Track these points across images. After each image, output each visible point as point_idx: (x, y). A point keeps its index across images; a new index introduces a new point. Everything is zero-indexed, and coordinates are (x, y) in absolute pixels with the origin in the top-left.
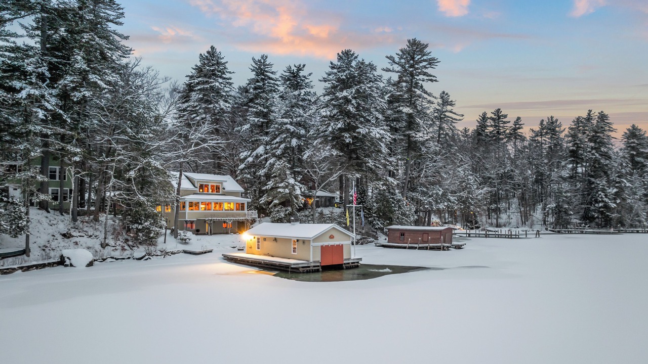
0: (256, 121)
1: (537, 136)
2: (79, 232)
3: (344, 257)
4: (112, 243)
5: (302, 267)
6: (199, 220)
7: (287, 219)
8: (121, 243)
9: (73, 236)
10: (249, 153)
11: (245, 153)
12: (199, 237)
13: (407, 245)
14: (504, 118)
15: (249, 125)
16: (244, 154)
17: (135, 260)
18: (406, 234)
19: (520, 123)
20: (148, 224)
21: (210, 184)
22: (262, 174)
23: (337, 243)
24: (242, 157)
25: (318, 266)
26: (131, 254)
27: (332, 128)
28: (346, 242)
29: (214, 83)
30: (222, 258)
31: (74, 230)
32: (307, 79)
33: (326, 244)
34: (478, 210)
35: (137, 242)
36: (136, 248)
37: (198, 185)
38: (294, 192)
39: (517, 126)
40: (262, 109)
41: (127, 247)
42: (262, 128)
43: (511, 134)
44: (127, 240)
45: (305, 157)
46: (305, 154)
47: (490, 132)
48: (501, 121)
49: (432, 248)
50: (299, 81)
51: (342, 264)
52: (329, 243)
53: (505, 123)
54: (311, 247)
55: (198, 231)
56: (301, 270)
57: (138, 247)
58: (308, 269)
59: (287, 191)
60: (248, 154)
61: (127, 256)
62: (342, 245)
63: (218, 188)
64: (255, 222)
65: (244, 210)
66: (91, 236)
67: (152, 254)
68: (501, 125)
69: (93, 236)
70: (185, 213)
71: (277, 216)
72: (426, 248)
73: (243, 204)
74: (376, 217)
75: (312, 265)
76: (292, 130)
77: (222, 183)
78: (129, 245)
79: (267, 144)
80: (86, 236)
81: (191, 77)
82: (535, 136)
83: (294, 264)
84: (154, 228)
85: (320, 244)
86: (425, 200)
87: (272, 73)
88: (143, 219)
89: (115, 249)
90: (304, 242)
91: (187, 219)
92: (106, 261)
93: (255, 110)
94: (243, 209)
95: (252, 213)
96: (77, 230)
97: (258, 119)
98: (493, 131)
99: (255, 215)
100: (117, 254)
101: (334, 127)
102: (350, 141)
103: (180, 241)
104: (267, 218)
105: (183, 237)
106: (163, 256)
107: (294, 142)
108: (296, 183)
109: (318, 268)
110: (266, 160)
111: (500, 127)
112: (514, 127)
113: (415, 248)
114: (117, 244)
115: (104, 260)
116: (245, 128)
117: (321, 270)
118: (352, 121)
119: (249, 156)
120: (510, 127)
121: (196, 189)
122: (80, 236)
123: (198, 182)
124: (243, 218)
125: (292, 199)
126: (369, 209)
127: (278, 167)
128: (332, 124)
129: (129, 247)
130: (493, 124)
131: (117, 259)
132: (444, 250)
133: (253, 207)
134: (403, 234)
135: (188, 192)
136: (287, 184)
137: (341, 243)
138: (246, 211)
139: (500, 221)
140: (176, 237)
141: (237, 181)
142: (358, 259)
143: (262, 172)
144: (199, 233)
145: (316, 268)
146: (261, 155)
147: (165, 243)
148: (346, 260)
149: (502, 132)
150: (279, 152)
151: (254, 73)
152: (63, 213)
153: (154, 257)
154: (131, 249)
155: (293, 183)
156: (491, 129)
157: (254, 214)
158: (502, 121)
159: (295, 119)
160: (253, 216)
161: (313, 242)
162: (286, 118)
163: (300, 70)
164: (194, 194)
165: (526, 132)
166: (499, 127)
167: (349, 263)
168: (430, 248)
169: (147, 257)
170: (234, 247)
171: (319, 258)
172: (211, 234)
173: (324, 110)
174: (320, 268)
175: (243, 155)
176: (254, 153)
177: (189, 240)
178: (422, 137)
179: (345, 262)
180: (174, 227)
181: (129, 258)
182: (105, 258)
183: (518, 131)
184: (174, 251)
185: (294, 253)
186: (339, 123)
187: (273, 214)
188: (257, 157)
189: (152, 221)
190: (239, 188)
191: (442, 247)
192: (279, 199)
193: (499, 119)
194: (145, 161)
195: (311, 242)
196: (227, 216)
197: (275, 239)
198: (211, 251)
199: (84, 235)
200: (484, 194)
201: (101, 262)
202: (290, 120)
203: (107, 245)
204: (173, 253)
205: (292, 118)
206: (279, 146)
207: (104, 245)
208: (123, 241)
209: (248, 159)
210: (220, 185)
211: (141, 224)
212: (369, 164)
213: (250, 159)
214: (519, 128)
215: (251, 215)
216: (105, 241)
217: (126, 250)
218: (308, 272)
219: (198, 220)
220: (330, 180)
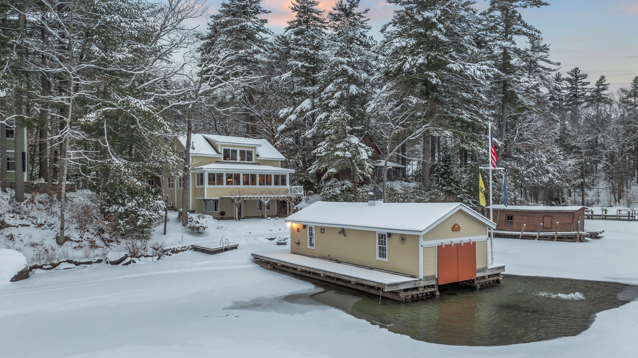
0: (300, 66)
1: (630, 96)
2: (22, 219)
3: (478, 267)
4: (75, 235)
5: (406, 290)
6: (223, 198)
7: (349, 196)
8: (90, 236)
9: (8, 226)
10: (291, 109)
11: (286, 110)
12: (222, 223)
13: (520, 233)
14: (584, 78)
15: (290, 72)
16: (284, 111)
17: (109, 265)
18: (515, 218)
19: (604, 83)
20: (134, 204)
21: (238, 150)
22: (309, 136)
23: (466, 240)
24: (282, 116)
25: (433, 286)
26: (104, 255)
27: (410, 65)
28: (479, 237)
29: (246, 23)
30: (252, 260)
31: (12, 215)
32: (362, 17)
33: (446, 241)
34: (567, 185)
35: (118, 234)
36: (115, 244)
37: (221, 150)
38: (358, 157)
39: (601, 87)
40: (307, 49)
41: (98, 242)
42: (308, 77)
43: (593, 96)
44: (101, 231)
45: (369, 110)
46: (369, 105)
47: (566, 96)
48: (579, 82)
49: (560, 239)
50: (352, 20)
51: (473, 280)
52: (452, 240)
53: (584, 84)
54: (421, 250)
55: (223, 214)
56: (402, 295)
57: (118, 242)
58: (415, 292)
59: (348, 154)
60: (290, 111)
61: (97, 258)
62: (474, 243)
63: (250, 153)
64: (300, 201)
65: (285, 185)
66: (41, 225)
67: (139, 254)
68: (580, 87)
69: (46, 225)
70: (204, 188)
71: (330, 193)
72: (552, 238)
73: (284, 177)
74: (467, 193)
75: (423, 284)
76: (350, 73)
77: (255, 148)
78: (103, 239)
79: (314, 95)
80: (32, 226)
81: (217, 17)
82: (628, 97)
83: (389, 285)
84: (143, 211)
85: (436, 242)
86: (524, 170)
87: (317, 13)
88: (126, 198)
89: (79, 246)
90: (403, 238)
91: (206, 198)
92: (57, 268)
93: (298, 52)
94: (284, 183)
95: (296, 188)
96: (18, 216)
97: (303, 63)
98: (569, 94)
99: (300, 192)
100: (78, 255)
101: (412, 64)
102: (438, 82)
103: (190, 230)
104: (316, 196)
105: (193, 224)
106: (157, 257)
107: (353, 89)
108: (360, 144)
109: (433, 290)
110: (314, 116)
111: (579, 89)
112: (597, 88)
113: (533, 238)
114: (85, 237)
115: (54, 266)
116: (285, 77)
117: (438, 293)
118: (438, 55)
119: (292, 113)
120: (591, 89)
121: (219, 156)
122: (23, 225)
123: (222, 145)
124: (284, 196)
125: (354, 167)
126: (457, 182)
127: (335, 118)
128: (410, 59)
129: (104, 242)
130: (570, 86)
131: (77, 264)
132: (581, 241)
133: (296, 182)
134: (510, 218)
135: (209, 160)
136: (348, 144)
137: (474, 238)
138: (288, 186)
139: (587, 198)
140: (184, 225)
141: (275, 147)
142: (499, 268)
143: (309, 133)
144: (224, 216)
145: (430, 290)
146: (307, 111)
147: (165, 233)
148: (480, 271)
149: (580, 95)
150: (333, 103)
151: (296, 13)
152: (7, 189)
153: (142, 258)
154: (106, 245)
155: (357, 143)
156: (567, 92)
157: (299, 190)
158: (581, 82)
159: (353, 59)
160: (298, 193)
161: (424, 240)
162: (341, 55)
163: (354, 6)
164: (217, 162)
165: (613, 92)
166: (577, 89)
167: (483, 277)
168: (558, 238)
169: (128, 259)
170: (272, 239)
171: (433, 272)
172: (240, 218)
173: (397, 40)
174: (436, 289)
175: (282, 112)
176: (298, 109)
177: (204, 228)
178: (527, 82)
179: (478, 275)
180: (181, 209)
181: (99, 261)
182: (55, 262)
183: (602, 92)
184: (176, 247)
185: (381, 259)
186: (420, 57)
187: (325, 190)
188: (302, 113)
189: (141, 200)
190: (279, 156)
191: (578, 236)
192: (336, 167)
193: (577, 79)
194: (121, 99)
195: (421, 240)
196: (262, 193)
197: (343, 231)
198: (235, 247)
199: (30, 223)
200: (574, 166)
201: (49, 269)
202: (346, 59)
203: (67, 239)
204: (174, 251)
205: (349, 57)
206: (333, 94)
207: (61, 240)
208: (95, 233)
209: (290, 117)
210: (253, 150)
211: (123, 205)
212: (463, 117)
213: (293, 117)
214: (603, 89)
215: (295, 192)
216: (62, 233)
217: (97, 247)
218: (416, 300)
219: (221, 198)
220: (409, 140)
